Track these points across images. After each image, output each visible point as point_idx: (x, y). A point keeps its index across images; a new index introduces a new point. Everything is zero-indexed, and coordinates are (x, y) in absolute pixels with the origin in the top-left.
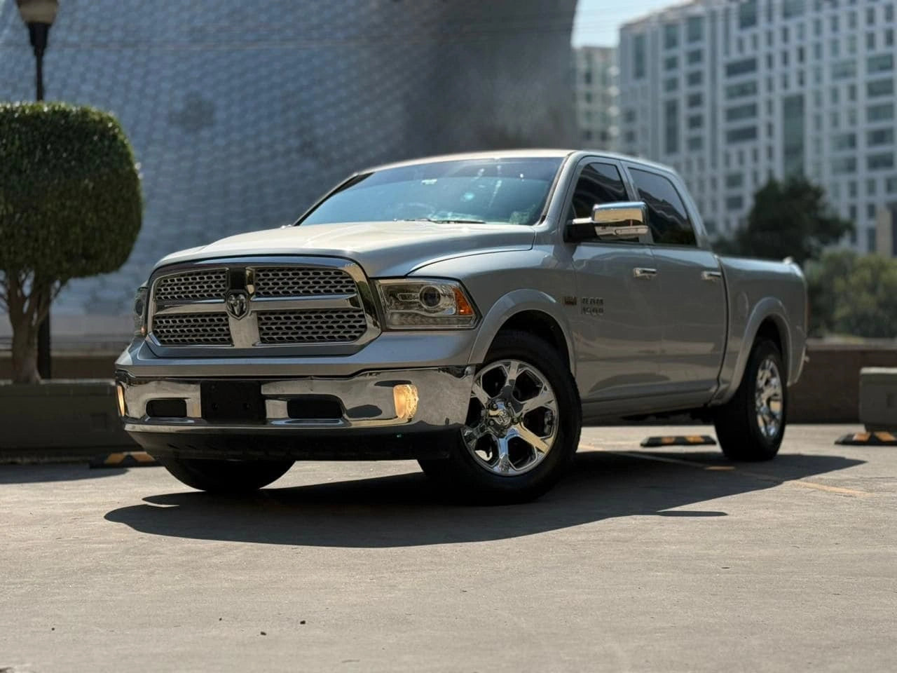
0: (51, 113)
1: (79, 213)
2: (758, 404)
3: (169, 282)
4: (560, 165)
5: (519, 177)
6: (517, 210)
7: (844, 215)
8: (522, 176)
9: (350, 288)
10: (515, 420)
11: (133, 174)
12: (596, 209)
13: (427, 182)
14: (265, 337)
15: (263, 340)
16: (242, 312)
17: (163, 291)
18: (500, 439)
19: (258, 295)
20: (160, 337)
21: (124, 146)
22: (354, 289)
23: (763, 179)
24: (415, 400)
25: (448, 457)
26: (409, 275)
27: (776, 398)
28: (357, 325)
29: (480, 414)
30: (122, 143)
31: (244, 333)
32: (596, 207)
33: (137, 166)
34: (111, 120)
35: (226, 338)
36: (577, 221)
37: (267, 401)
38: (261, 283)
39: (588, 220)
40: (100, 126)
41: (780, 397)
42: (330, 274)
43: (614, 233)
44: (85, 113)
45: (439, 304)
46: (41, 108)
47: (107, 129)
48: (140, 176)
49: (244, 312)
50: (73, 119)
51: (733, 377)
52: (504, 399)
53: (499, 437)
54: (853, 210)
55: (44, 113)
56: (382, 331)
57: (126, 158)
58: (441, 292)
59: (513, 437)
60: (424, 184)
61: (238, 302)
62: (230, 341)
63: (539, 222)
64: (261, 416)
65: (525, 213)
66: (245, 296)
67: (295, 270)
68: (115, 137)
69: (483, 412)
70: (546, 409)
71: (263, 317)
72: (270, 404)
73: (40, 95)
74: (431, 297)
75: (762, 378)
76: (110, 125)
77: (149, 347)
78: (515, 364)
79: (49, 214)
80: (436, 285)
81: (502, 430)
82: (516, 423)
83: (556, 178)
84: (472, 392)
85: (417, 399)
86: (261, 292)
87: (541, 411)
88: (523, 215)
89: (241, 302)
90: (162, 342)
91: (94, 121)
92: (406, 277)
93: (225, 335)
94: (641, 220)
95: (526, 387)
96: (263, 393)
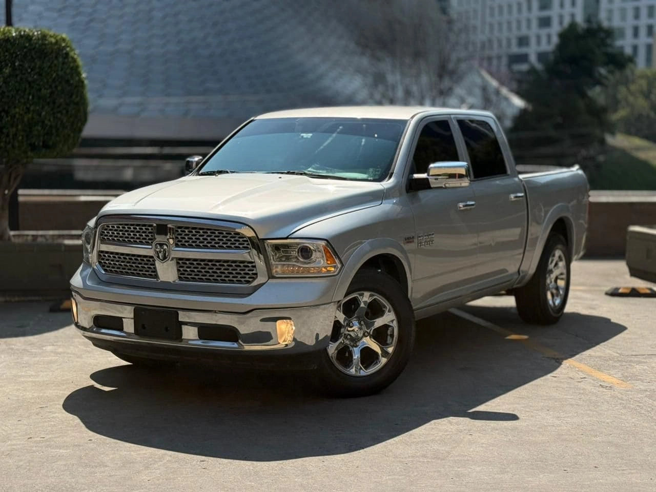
0: (18, 37)
1: (40, 115)
2: (548, 281)
3: (111, 228)
4: (405, 126)
5: (374, 137)
6: (372, 167)
7: (628, 51)
8: (376, 136)
9: (245, 245)
10: (366, 334)
11: (81, 82)
12: (431, 167)
13: (305, 135)
14: (182, 276)
15: (180, 278)
16: (165, 258)
17: (106, 234)
18: (354, 348)
19: (177, 245)
20: (104, 266)
21: (74, 61)
22: (248, 246)
23: (567, 21)
24: (292, 329)
25: (315, 368)
26: (289, 237)
27: (562, 277)
28: (250, 272)
29: (340, 330)
30: (73, 58)
31: (167, 272)
32: (432, 165)
33: (84, 75)
34: (64, 40)
35: (153, 274)
36: (416, 176)
37: (183, 326)
38: (179, 237)
39: (424, 176)
40: (56, 47)
41: (564, 276)
42: (231, 234)
43: (444, 186)
44: (44, 37)
45: (312, 257)
46: (11, 33)
47: (61, 49)
48: (86, 82)
49: (166, 258)
50: (35, 41)
51: (531, 266)
52: (359, 319)
53: (353, 346)
54: (635, 48)
55: (13, 37)
56: (269, 278)
57: (76, 70)
58: (312, 248)
59: (363, 347)
60: (302, 137)
61: (162, 250)
62: (156, 276)
63: (388, 178)
64: (178, 336)
65: (377, 170)
66: (167, 246)
67: (205, 229)
68: (67, 54)
69: (342, 330)
70: (390, 326)
71: (180, 262)
72: (185, 329)
73: (9, 22)
74: (306, 252)
75: (552, 262)
76: (63, 45)
77: (95, 272)
78: (367, 294)
79: (17, 116)
80: (308, 243)
81: (356, 342)
82: (367, 336)
83: (402, 139)
84: (336, 317)
85: (294, 328)
86: (179, 243)
87: (386, 327)
88: (376, 171)
89: (165, 250)
90: (105, 270)
91: (51, 43)
92: (287, 238)
93: (152, 272)
94: (464, 173)
95: (375, 310)
96: (180, 320)
